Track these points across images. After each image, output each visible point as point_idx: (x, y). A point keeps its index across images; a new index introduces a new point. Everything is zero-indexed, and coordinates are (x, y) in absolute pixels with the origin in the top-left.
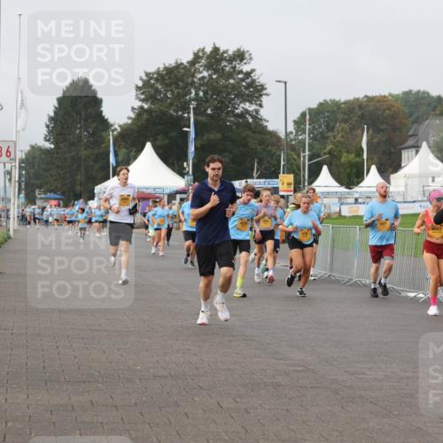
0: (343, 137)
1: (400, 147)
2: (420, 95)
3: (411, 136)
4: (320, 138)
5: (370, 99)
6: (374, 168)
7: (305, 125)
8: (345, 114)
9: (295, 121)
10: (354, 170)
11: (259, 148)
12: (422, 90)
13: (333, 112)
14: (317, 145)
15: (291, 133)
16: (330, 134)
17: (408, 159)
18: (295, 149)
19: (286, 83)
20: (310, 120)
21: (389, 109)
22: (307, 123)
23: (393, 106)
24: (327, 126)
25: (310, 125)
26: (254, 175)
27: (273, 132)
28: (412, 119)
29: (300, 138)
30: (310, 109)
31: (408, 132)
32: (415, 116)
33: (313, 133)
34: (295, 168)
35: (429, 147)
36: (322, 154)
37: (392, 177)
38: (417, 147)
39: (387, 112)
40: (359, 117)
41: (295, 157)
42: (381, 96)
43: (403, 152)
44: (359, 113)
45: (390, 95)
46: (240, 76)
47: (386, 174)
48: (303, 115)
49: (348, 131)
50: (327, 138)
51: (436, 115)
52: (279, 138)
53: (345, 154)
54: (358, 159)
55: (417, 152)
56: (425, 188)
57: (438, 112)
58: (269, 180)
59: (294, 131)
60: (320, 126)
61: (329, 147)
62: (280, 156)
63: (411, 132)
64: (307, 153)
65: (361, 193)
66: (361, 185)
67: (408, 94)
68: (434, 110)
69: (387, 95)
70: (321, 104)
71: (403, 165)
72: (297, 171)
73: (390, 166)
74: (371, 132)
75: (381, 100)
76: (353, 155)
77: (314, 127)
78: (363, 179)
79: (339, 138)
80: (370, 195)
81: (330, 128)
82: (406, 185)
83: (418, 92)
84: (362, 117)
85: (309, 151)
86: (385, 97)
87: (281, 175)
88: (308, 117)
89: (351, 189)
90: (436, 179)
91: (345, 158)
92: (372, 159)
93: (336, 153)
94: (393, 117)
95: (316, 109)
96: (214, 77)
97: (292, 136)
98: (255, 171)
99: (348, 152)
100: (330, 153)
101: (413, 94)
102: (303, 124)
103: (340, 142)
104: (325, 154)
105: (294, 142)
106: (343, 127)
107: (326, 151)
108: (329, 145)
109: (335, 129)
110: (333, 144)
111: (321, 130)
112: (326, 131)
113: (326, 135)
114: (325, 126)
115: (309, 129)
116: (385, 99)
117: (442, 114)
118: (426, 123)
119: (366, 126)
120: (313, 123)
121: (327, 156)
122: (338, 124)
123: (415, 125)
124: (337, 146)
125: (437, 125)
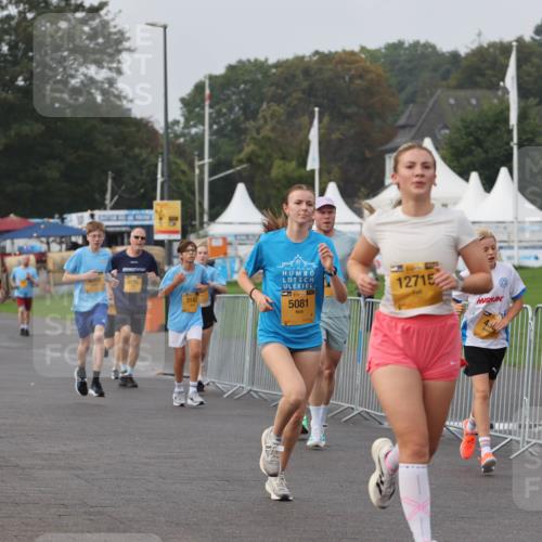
0: (273, 129)
1: (382, 148)
3: (403, 127)
4: (229, 132)
5: (324, 58)
6: (332, 188)
7: (203, 108)
8: (277, 85)
9: (183, 100)
11: (114, 149)
13: (254, 82)
14: (226, 146)
15: (177, 122)
16: (250, 124)
18: (185, 151)
19: (165, 28)
20: (211, 97)
21: (361, 77)
22: (207, 103)
23: (369, 72)
24: (245, 109)
25: (211, 107)
26: (107, 202)
27: (141, 120)
28: (403, 96)
29: (194, 131)
30: (211, 78)
31: (395, 121)
32: (409, 89)
33: (216, 123)
34: (184, 188)
35: (437, 149)
36: (234, 163)
39: (358, 82)
40: (304, 92)
41: (185, 167)
42: (345, 52)
43: (387, 156)
44: (305, 84)
45: (363, 49)
46: (80, 15)
47: (356, 200)
48: (199, 88)
49: (283, 118)
50: (245, 131)
51: (449, 87)
52: (154, 132)
53: (278, 163)
54: (302, 171)
57: (452, 81)
58: (134, 212)
59: (182, 120)
60: (231, 109)
61: (249, 149)
62: (156, 166)
63: (402, 121)
64: (207, 160)
67: (396, 48)
68: (445, 77)
69: (357, 49)
70: (231, 68)
71: (387, 182)
72: (188, 194)
73: (362, 184)
74: (326, 119)
75: (345, 60)
76: (294, 164)
77: (219, 111)
79: (266, 131)
81: (250, 113)
83: (416, 44)
84: (310, 92)
85: (210, 156)
86: (352, 53)
87: (157, 202)
88: (207, 92)
91: (278, 169)
92: (329, 173)
93: (261, 161)
94: (369, 91)
95: (223, 76)
96: (30, 16)
97: (178, 129)
98: (108, 196)
99: (284, 158)
100: (249, 160)
101: (406, 49)
102: (199, 106)
103: (269, 139)
104: (241, 162)
105: (182, 140)
106: (274, 111)
107: (242, 156)
108: (248, 145)
109: (260, 116)
110: (255, 144)
111: (232, 117)
112: (242, 118)
113: (243, 126)
114: (240, 108)
115: (210, 114)
116: (353, 58)
117: (460, 86)
118: (431, 103)
119: (317, 109)
120: (218, 103)
121: (245, 166)
122: (265, 106)
123: (411, 105)
124: (262, 148)
125: (452, 106)
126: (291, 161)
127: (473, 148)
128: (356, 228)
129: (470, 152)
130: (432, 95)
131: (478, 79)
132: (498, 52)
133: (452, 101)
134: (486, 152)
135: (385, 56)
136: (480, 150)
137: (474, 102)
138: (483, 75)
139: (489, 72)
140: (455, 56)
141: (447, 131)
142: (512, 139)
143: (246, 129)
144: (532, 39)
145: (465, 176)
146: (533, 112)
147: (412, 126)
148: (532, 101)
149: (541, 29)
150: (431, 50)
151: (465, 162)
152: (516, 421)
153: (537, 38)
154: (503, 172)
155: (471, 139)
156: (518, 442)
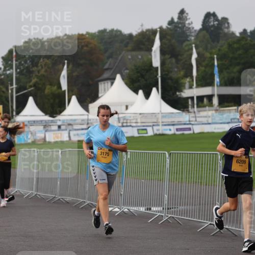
0: (46, 71)
1: (97, 79)
2: (114, 33)
3: (107, 69)
4: (25, 73)
6: (74, 98)
7: (12, 62)
9: (3, 58)
10: (57, 101)
12: (115, 29)
14: (24, 79)
16: (35, 69)
17: (105, 90)
18: (4, 83)
20: (16, 56)
21: (87, 46)
22: (14, 59)
23: (91, 43)
24: (32, 61)
25: (16, 61)
28: (107, 54)
29: (8, 72)
30: (15, 47)
31: (104, 66)
32: (110, 51)
33: (19, 68)
34: (4, 99)
35: (123, 79)
36: (28, 87)
37: (91, 106)
38: (112, 79)
39: (85, 48)
41: (4, 89)
42: (79, 34)
43: (100, 83)
45: (88, 33)
47: (85, 104)
48: (11, 52)
49: (50, 66)
51: (128, 51)
53: (48, 87)
55: (112, 84)
56: (120, 116)
57: (129, 48)
59: (2, 67)
60: (26, 62)
61: (34, 80)
63: (106, 66)
64: (14, 86)
65: (63, 121)
66: (63, 113)
67: (104, 31)
68: (126, 46)
69: (84, 33)
71: (100, 95)
72: (6, 102)
73: (87, 96)
74: (71, 66)
75: (80, 38)
76: (55, 88)
77: (20, 63)
78: (65, 109)
79: (42, 72)
80: (71, 122)
81: (35, 64)
83: (112, 30)
85: (16, 84)
86: (83, 35)
88: (14, 54)
89: (54, 117)
90: (129, 107)
91: (48, 90)
92: (72, 91)
93: (40, 86)
94: (90, 53)
97: (1, 72)
99: (51, 85)
100: (34, 85)
101: (107, 33)
102: (10, 60)
103: (44, 76)
104: (31, 87)
105: (3, 77)
106: (46, 62)
107: (31, 84)
108: (34, 79)
109: (39, 65)
110: (37, 78)
111: (26, 65)
112: (31, 66)
113: (31, 70)
114: (30, 62)
115: (16, 64)
116: (83, 37)
117: (133, 50)
118: (120, 58)
119: (66, 61)
120: (19, 59)
121: (32, 88)
122: (41, 60)
123: (110, 59)
124: (41, 80)
125: (130, 59)
126: (54, 86)
127: (140, 78)
128: (86, 117)
129: (139, 81)
130: (120, 54)
131: (142, 46)
132: (151, 34)
133: (130, 57)
134: (146, 80)
135: (98, 36)
136: (143, 80)
137: (140, 57)
138: (144, 45)
139: (147, 43)
140: (131, 35)
141: (128, 71)
142: (158, 74)
143: (33, 71)
144: (167, 27)
145: (136, 92)
146: (168, 61)
147: (111, 69)
148: (167, 56)
149: (171, 22)
150: (119, 33)
151: (136, 85)
152: (161, 206)
153: (169, 27)
154: (154, 90)
155: (139, 74)
156: (162, 216)
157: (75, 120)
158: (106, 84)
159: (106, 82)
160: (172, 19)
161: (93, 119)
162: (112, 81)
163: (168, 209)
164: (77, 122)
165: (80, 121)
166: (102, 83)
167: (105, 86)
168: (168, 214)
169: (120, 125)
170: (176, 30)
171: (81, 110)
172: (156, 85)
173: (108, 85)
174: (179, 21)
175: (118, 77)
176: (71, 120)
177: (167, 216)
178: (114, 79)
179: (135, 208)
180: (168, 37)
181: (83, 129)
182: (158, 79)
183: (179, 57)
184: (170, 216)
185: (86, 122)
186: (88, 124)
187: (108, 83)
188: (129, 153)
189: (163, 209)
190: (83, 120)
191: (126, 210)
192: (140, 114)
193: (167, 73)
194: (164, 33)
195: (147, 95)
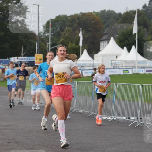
0: (69, 34)
1: (99, 40)
2: (110, 12)
3: (105, 34)
4: (56, 35)
5: (83, 15)
6: (85, 51)
8: (70, 22)
11: (24, 40)
12: (111, 10)
13: (64, 21)
14: (55, 39)
15: (42, 32)
16: (62, 33)
17: (104, 46)
18: (44, 40)
20: (52, 25)
21: (93, 20)
22: (50, 27)
23: (95, 18)
24: (61, 28)
25: (51, 28)
26: (22, 54)
28: (105, 25)
29: (46, 35)
30: (51, 20)
31: (103, 32)
32: (107, 23)
33: (53, 32)
35: (115, 40)
36: (58, 44)
37: (95, 56)
38: (108, 40)
39: (93, 21)
40: (77, 24)
41: (44, 45)
42: (89, 13)
44: (78, 22)
45: (94, 12)
47: (92, 54)
48: (48, 23)
49: (72, 31)
50: (61, 35)
51: (118, 23)
52: (35, 35)
53: (70, 44)
54: (77, 46)
55: (108, 43)
56: (113, 62)
57: (119, 21)
58: (29, 57)
60: (57, 29)
61: (62, 40)
62: (36, 44)
63: (105, 32)
65: (79, 64)
66: (79, 60)
67: (103, 12)
68: (117, 20)
70: (57, 17)
71: (101, 49)
72: (44, 52)
73: (93, 50)
74: (84, 32)
75: (89, 15)
76: (74, 44)
77: (53, 29)
79: (67, 35)
81: (62, 30)
82: (102, 60)
83: (109, 11)
84: (79, 24)
85: (51, 42)
86: (91, 13)
87: (36, 55)
88: (50, 24)
90: (118, 57)
91: (70, 46)
92: (84, 47)
93: (65, 43)
94: (96, 24)
95: (55, 19)
97: (42, 34)
98: (22, 52)
99: (72, 42)
100: (62, 43)
101: (106, 12)
102: (48, 27)
103: (68, 37)
105: (43, 37)
106: (69, 29)
107: (60, 42)
109: (65, 30)
110: (64, 38)
111: (57, 31)
112: (60, 31)
113: (60, 33)
114: (59, 28)
115: (51, 30)
117: (121, 23)
118: (113, 27)
119: (81, 29)
120: (53, 27)
122: (66, 28)
123: (108, 28)
124: (66, 39)
125: (119, 28)
126: (74, 43)
127: (125, 40)
128: (92, 62)
129: (124, 41)
130: (113, 25)
131: (127, 21)
132: (132, 13)
133: (119, 27)
134: (129, 41)
135: (100, 14)
136: (127, 40)
137: (125, 27)
139: (130, 19)
140: (120, 14)
141: (117, 35)
142: (136, 38)
144: (142, 9)
145: (122, 48)
146: (142, 30)
147: (108, 34)
148: (142, 27)
149: (145, 7)
150: (113, 12)
151: (122, 44)
152: (136, 117)
153: (143, 9)
154: (133, 47)
155: (124, 37)
156: (137, 123)
157: (85, 64)
158: (105, 43)
159: (104, 41)
160: (145, 5)
161: (96, 64)
162: (108, 41)
163: (140, 118)
164: (86, 65)
165: (88, 65)
166: (102, 42)
167: (104, 44)
168: (140, 121)
169: (113, 67)
170: (147, 11)
171: (89, 58)
172: (135, 44)
173: (105, 44)
174: (149, 6)
175: (112, 39)
176: (84, 64)
177: (140, 123)
178: (109, 40)
179: (121, 118)
180: (143, 16)
181: (90, 69)
182: (136, 40)
183: (149, 28)
184: (141, 123)
185: (92, 65)
186: (93, 66)
187: (105, 42)
188: (118, 85)
189: (138, 118)
190: (90, 64)
191: (115, 118)
192: (125, 61)
193: (141, 37)
194: (140, 13)
195: (129, 50)
